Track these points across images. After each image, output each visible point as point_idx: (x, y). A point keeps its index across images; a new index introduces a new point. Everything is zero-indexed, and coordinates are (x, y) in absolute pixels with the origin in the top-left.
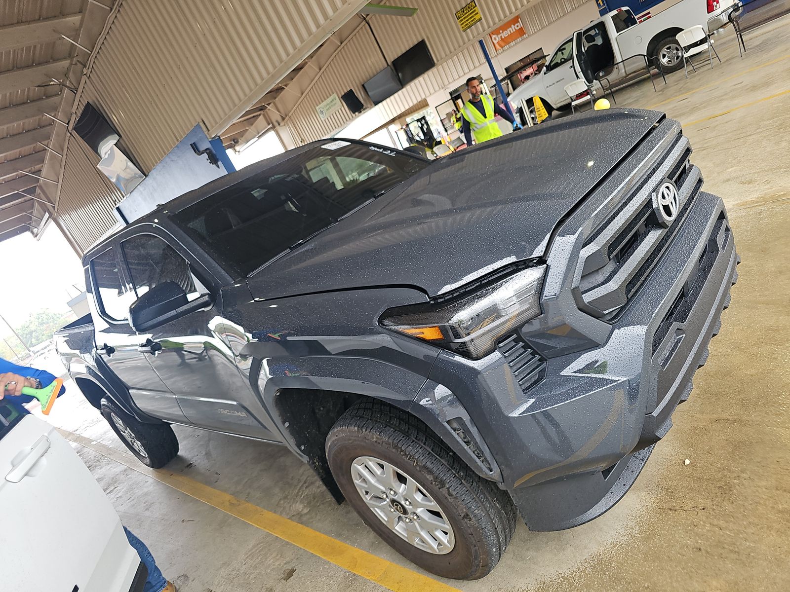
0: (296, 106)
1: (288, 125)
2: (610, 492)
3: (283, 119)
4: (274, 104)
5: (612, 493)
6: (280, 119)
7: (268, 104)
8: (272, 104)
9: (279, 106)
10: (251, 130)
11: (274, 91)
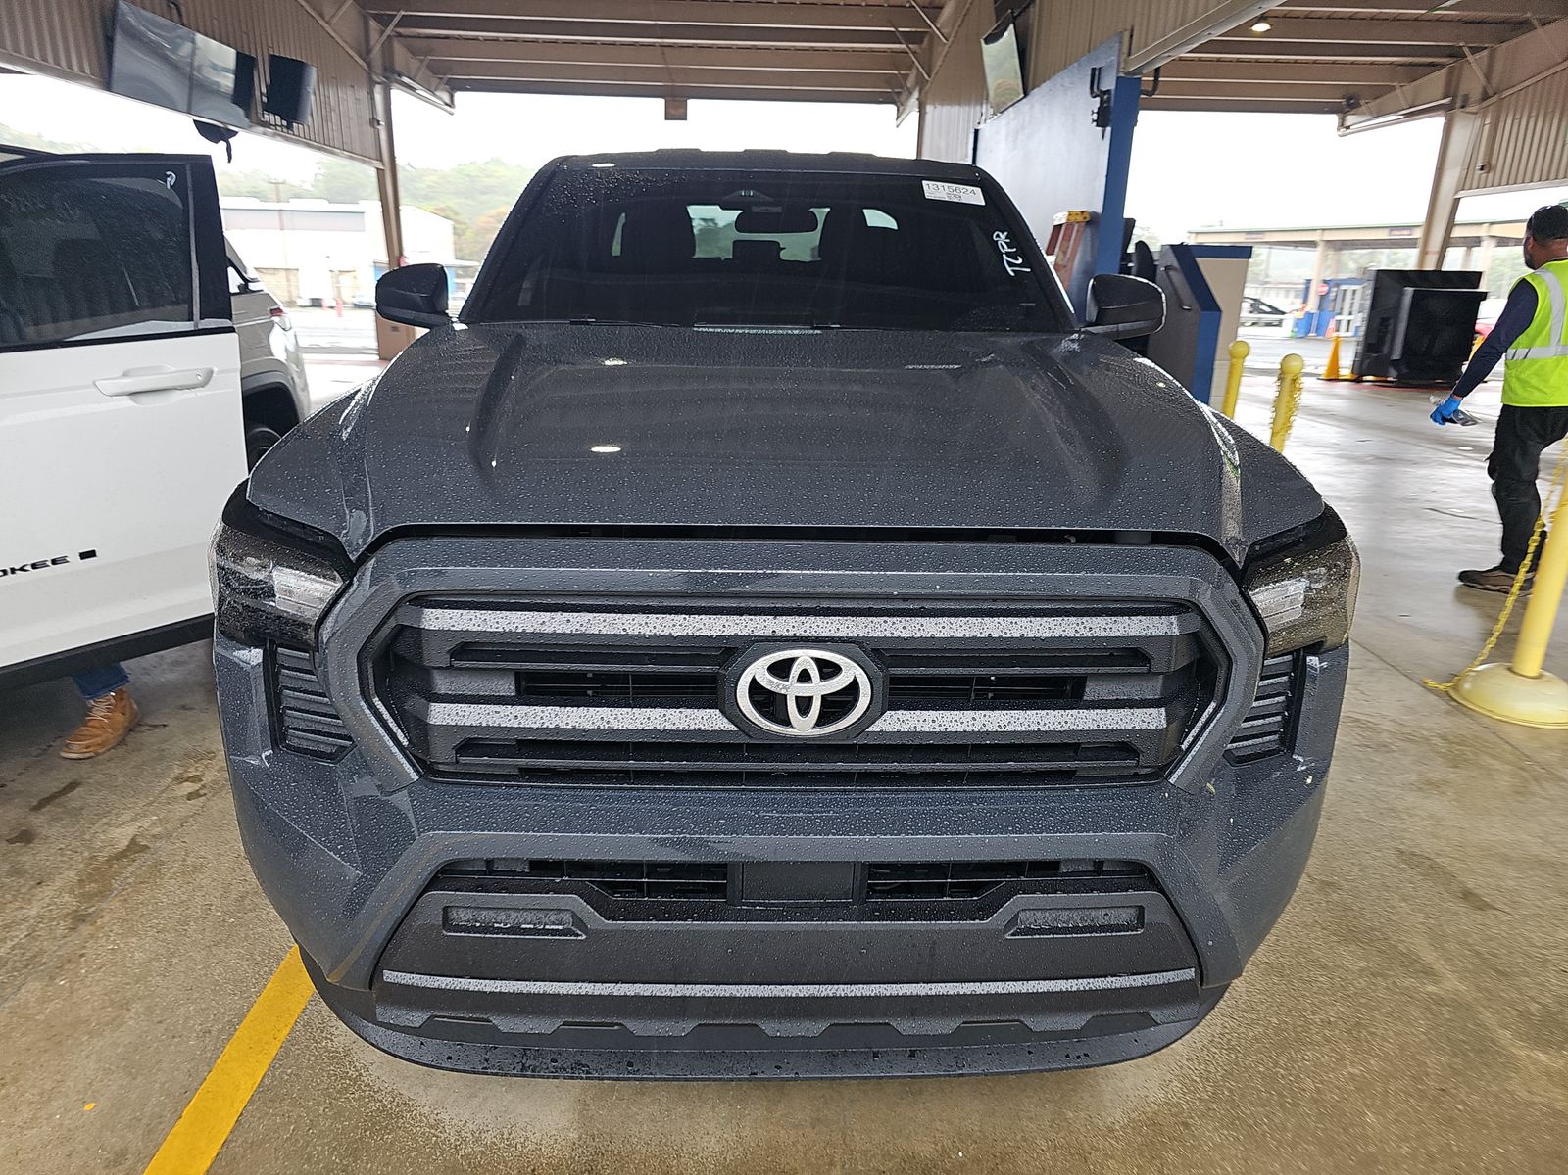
0: (1534, 80)
1: (1484, 117)
2: (423, 1039)
3: (1485, 97)
4: (1493, 52)
5: (422, 1043)
6: (1476, 94)
7: (1474, 50)
8: (1485, 53)
9: (1498, 66)
10: (1403, 92)
11: (1509, 23)
